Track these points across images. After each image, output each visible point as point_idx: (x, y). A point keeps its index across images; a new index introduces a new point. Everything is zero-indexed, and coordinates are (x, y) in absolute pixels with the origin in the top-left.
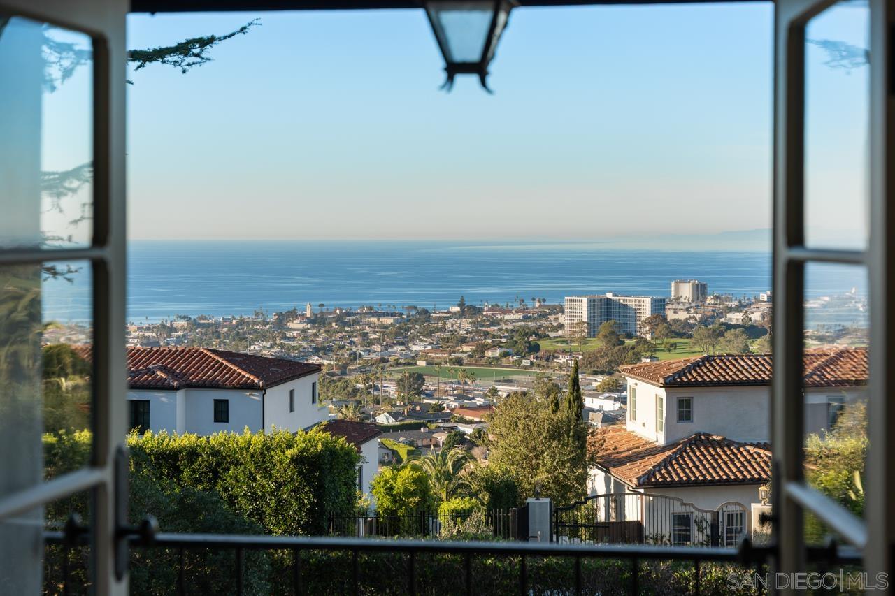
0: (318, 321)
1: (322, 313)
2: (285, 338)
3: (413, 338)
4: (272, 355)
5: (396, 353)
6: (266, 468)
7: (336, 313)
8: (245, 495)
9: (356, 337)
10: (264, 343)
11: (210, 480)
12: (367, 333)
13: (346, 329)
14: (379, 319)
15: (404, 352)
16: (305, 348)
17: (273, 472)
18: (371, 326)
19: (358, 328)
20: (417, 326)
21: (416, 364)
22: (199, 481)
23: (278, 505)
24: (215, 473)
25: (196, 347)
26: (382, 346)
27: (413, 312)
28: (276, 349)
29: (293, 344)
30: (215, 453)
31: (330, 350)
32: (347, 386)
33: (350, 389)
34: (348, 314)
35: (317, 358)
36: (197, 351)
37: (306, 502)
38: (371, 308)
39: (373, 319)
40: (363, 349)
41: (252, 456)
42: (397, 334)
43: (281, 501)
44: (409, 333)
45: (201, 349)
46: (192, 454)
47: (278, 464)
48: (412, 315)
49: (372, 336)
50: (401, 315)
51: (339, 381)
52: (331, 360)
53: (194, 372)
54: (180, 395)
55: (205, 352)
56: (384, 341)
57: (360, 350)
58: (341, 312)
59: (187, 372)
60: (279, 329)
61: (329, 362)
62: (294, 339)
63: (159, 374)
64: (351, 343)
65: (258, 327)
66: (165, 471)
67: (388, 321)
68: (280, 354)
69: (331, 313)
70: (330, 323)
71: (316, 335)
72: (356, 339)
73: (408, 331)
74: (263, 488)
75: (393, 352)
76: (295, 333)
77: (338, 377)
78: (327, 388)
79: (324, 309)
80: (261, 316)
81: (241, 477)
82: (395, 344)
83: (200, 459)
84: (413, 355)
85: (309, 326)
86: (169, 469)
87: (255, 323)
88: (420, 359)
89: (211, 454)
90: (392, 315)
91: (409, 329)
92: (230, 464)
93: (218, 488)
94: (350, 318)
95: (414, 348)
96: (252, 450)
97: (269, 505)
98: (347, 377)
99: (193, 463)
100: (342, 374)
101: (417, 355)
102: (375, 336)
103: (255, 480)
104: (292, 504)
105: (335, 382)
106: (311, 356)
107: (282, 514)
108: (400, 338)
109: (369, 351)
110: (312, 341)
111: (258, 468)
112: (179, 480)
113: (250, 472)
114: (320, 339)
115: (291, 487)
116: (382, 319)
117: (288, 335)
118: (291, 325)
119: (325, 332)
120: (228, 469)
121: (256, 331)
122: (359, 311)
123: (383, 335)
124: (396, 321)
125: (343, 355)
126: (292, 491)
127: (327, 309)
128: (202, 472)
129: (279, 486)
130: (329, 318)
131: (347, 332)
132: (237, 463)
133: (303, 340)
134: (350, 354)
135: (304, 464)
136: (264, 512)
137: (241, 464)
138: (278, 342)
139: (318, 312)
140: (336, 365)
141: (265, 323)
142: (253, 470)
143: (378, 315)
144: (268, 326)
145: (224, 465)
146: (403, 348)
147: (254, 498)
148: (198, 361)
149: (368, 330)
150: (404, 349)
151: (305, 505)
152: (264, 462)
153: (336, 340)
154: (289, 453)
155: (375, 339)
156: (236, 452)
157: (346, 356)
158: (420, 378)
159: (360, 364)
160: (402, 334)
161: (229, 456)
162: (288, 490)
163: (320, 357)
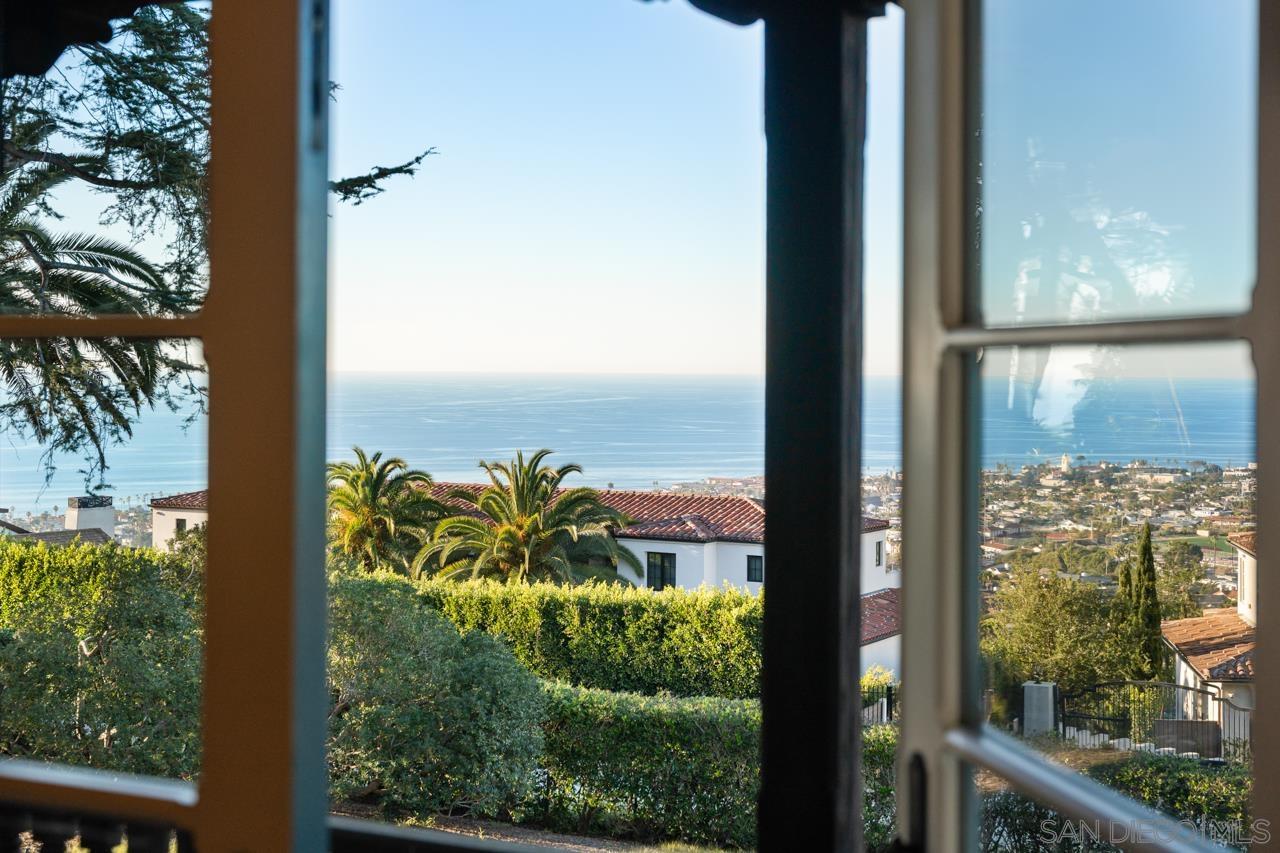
0: (1077, 477)
1: (1082, 467)
2: (1033, 495)
3: (1196, 501)
4: (1015, 517)
5: (1172, 519)
6: (712, 628)
7: (1100, 468)
8: (690, 657)
9: (1123, 498)
10: (1006, 503)
11: (656, 639)
12: (1137, 494)
13: (1113, 487)
14: (1152, 477)
15: (1183, 519)
16: (1056, 510)
17: (720, 633)
18: (1142, 484)
19: (1127, 486)
20: (1203, 487)
21: (1195, 534)
22: (644, 638)
23: (725, 670)
24: (661, 630)
25: (740, 496)
26: (1153, 510)
27: (1201, 469)
28: (1022, 510)
29: (1042, 504)
30: (662, 609)
31: (1089, 513)
32: (1103, 558)
33: (1107, 562)
34: (1116, 470)
35: (1069, 522)
36: (740, 500)
37: (754, 668)
38: (1143, 463)
39: (1146, 477)
40: (1130, 513)
41: (699, 614)
42: (1176, 496)
43: (728, 666)
44: (1192, 495)
45: (746, 499)
46: (638, 610)
47: (725, 624)
48: (1200, 473)
49: (1143, 498)
50: (1184, 471)
51: (1094, 551)
52: (1089, 526)
53: (730, 523)
54: (709, 548)
55: (749, 501)
56: (1156, 503)
57: (1126, 514)
58: (1107, 467)
59: (722, 523)
60: (1029, 485)
61: (1086, 528)
62: (1044, 498)
63: (690, 525)
64: (1117, 505)
65: (1000, 483)
66: (609, 625)
67: (1167, 478)
68: (1027, 516)
69: (1093, 468)
70: (1092, 480)
71: (1070, 494)
72: (1123, 501)
73: (1192, 492)
74: (710, 650)
75: (1167, 518)
76: (1047, 491)
77: (1093, 546)
78: (1078, 559)
79: (1085, 463)
80: (1005, 469)
81: (687, 636)
82: (1172, 508)
83: (646, 614)
84: (1195, 522)
85: (1063, 483)
86: (614, 624)
87: (996, 478)
88: (1202, 528)
89: (657, 609)
90: (1172, 471)
91: (1192, 490)
92: (677, 621)
93: (664, 647)
94: (1118, 474)
95: (1197, 514)
96: (698, 608)
97: (715, 669)
98: (1105, 547)
99: (638, 619)
100: (1100, 543)
101: (1199, 523)
102: (1146, 498)
103: (701, 641)
104: (739, 670)
105: (1088, 552)
106: (1062, 520)
107: (730, 681)
108: (1180, 501)
109: (1137, 516)
110: (1066, 502)
111: (705, 627)
112: (624, 636)
113: (696, 632)
114: (1076, 499)
115: (738, 650)
116: (1157, 477)
117: (1038, 494)
118: (1043, 481)
119: (1084, 491)
120: (674, 628)
121: (997, 488)
122: (1129, 466)
123: (1156, 497)
124: (1177, 479)
125: (1105, 520)
126: (739, 655)
127: (1090, 463)
128: (648, 630)
129: (726, 648)
130: (1092, 474)
131: (1113, 491)
132: (684, 621)
133: (1054, 500)
134: (1114, 519)
135: (752, 625)
136: (711, 677)
137: (688, 622)
138: (1026, 501)
139: (1077, 466)
140: (1094, 532)
141: (1009, 477)
142: (699, 630)
143: (1152, 471)
144: (1013, 482)
145: (671, 623)
146: (1182, 513)
147: (700, 661)
148: (739, 512)
149: (1138, 490)
150: (1184, 514)
151: (753, 671)
152: (710, 621)
153: (1098, 501)
154: (735, 612)
155: (1145, 501)
156: (683, 609)
157: (1109, 520)
158: (1196, 551)
159: (1124, 531)
160: (1181, 496)
161: (676, 612)
162: (735, 654)
163: (1075, 522)
